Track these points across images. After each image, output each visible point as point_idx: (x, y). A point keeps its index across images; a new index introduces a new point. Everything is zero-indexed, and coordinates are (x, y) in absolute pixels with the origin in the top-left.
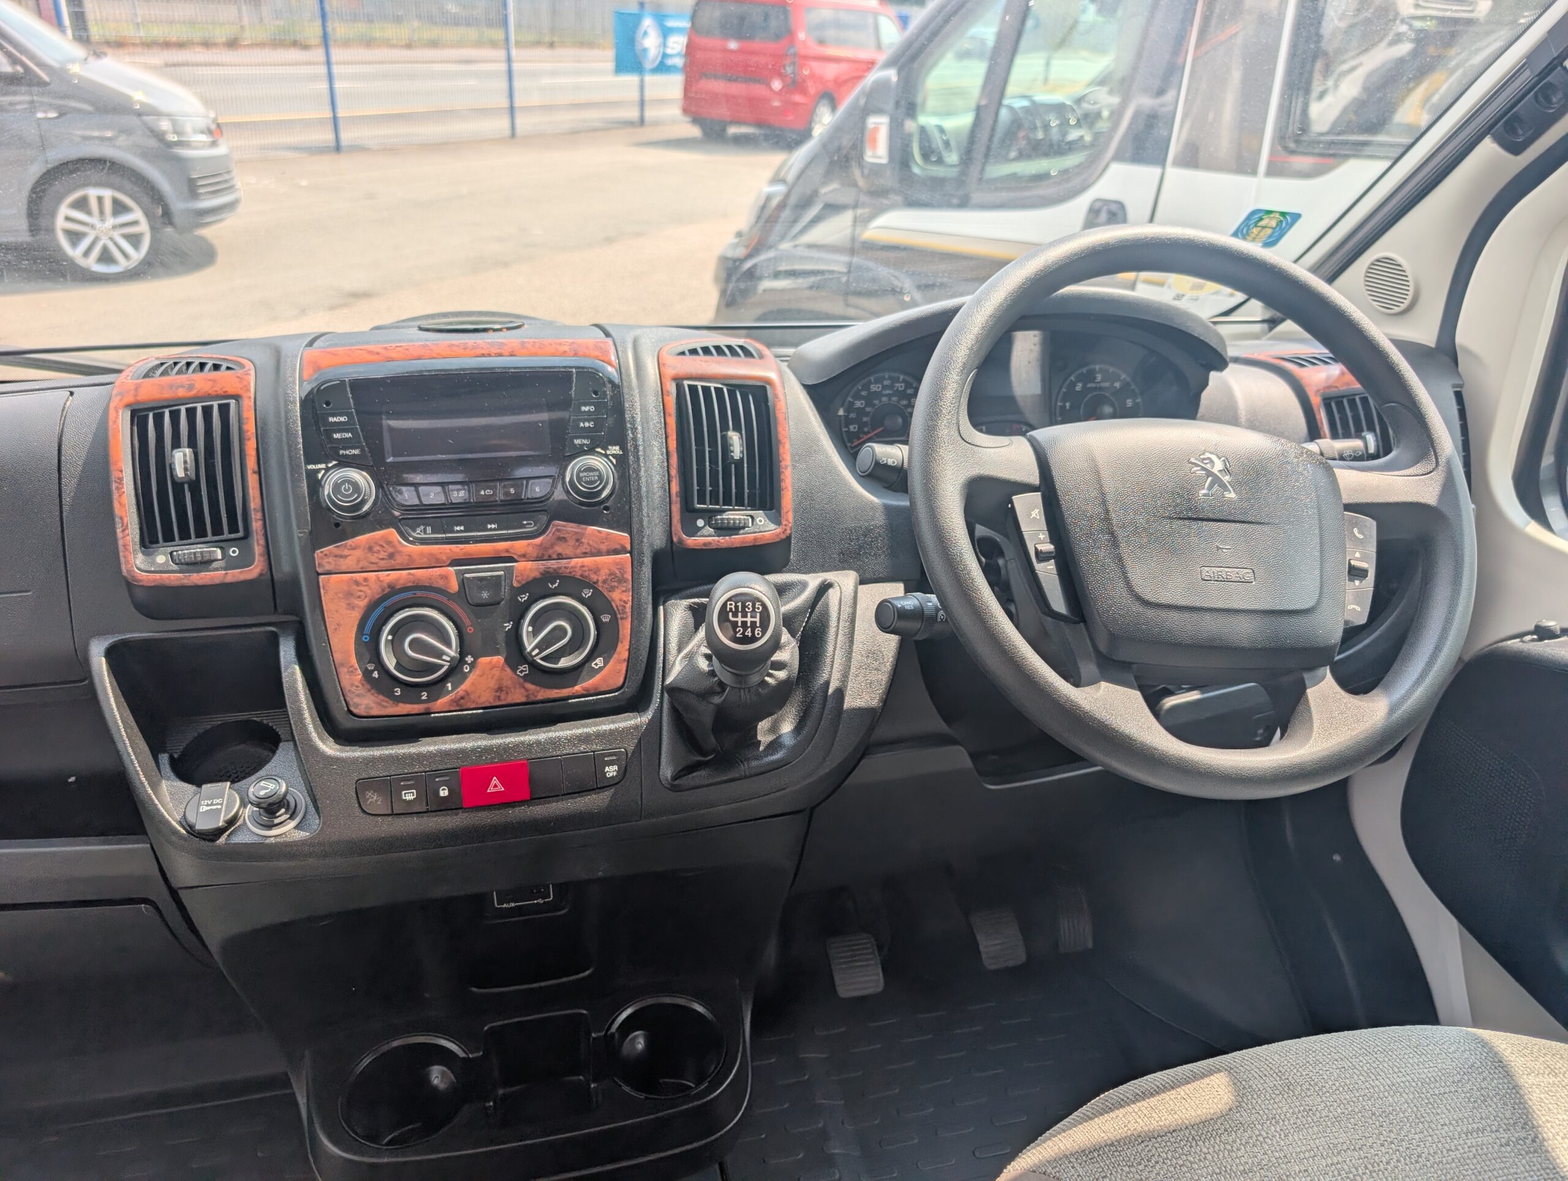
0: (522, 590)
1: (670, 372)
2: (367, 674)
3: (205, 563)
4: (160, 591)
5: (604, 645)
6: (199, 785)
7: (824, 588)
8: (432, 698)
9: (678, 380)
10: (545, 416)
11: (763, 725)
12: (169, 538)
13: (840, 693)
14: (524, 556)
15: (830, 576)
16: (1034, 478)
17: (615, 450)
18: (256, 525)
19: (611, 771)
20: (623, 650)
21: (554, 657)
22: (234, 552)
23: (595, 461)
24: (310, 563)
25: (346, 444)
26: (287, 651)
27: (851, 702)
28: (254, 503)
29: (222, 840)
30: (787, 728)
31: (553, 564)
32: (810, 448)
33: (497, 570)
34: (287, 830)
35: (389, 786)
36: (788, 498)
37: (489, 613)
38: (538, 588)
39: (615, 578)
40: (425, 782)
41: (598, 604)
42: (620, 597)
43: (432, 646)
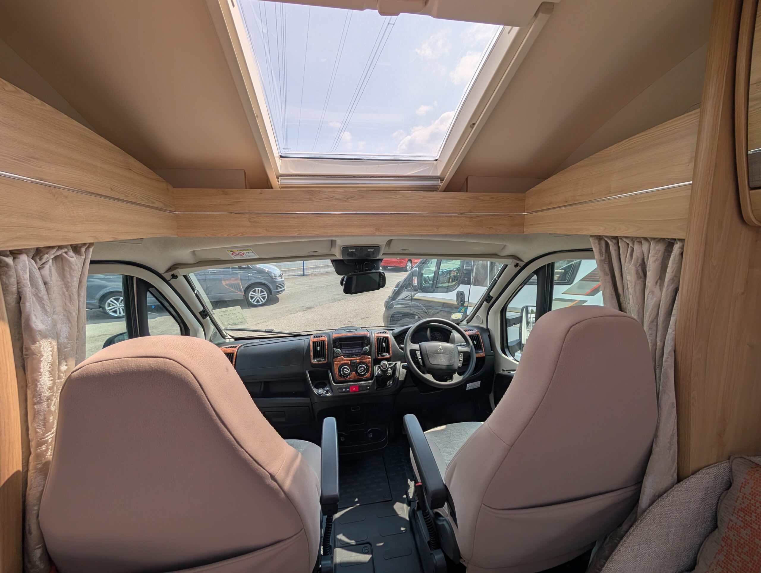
0: (357, 364)
1: (376, 336)
2: (339, 375)
3: (320, 361)
4: (315, 364)
5: (368, 371)
6: (318, 389)
7: (396, 364)
8: (346, 378)
9: (377, 337)
10: (361, 341)
11: (388, 382)
12: (316, 358)
13: (398, 378)
14: (358, 360)
15: (397, 362)
16: (419, 349)
17: (369, 346)
18: (326, 356)
19: (368, 387)
20: (370, 372)
21: (361, 373)
22: (324, 359)
23: (367, 348)
24: (333, 360)
25: (338, 346)
26: (329, 372)
27: (400, 379)
28: (326, 353)
29: (321, 395)
30: (391, 383)
31: (361, 361)
32: (394, 345)
33: (355, 361)
34: (329, 394)
35: (342, 389)
36: (391, 352)
37: (354, 367)
38: (360, 363)
39: (369, 362)
40: (346, 388)
41: (367, 366)
42: (369, 365)
43: (347, 371)
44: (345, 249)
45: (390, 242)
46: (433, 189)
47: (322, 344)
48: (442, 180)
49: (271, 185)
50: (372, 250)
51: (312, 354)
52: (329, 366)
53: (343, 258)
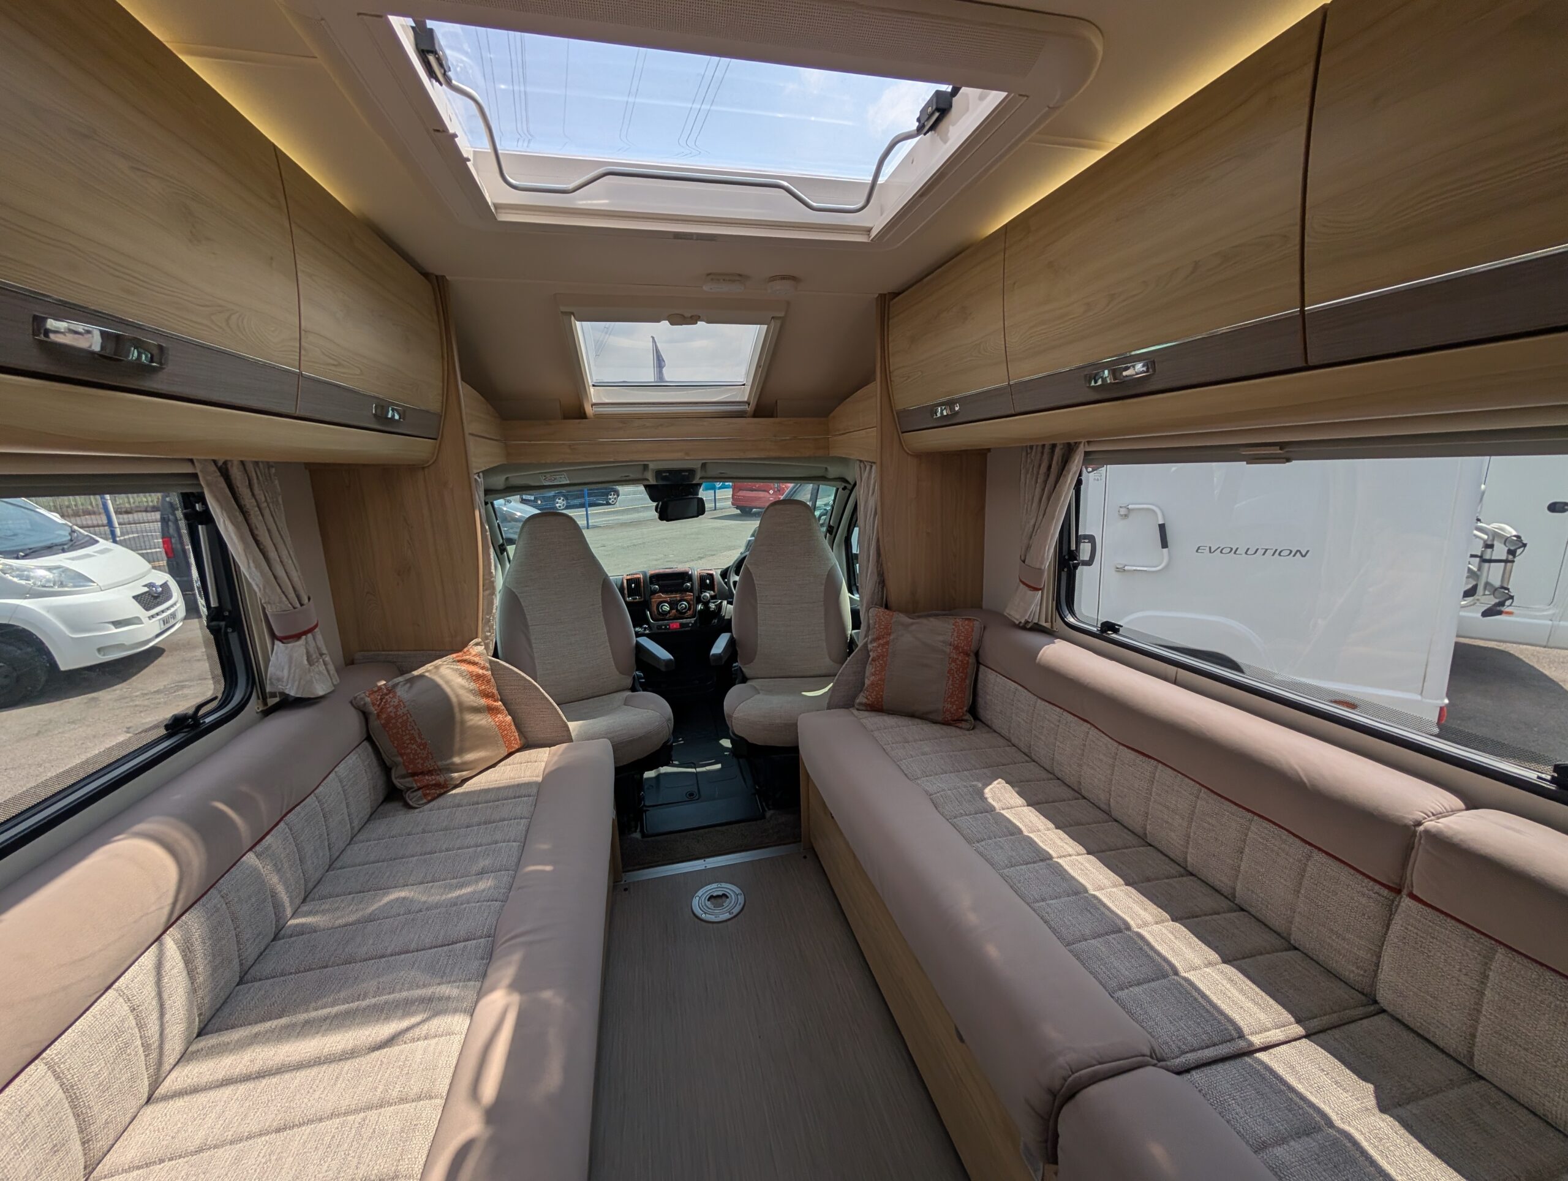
0: (678, 601)
1: (698, 572)
2: (657, 613)
3: (636, 599)
4: (630, 602)
5: (689, 609)
7: (721, 602)
8: (666, 616)
9: (700, 573)
10: (681, 578)
11: (713, 621)
12: (631, 596)
14: (678, 597)
15: (723, 600)
17: (691, 583)
18: (643, 594)
19: (690, 625)
20: (692, 610)
21: (683, 610)
22: (640, 597)
23: (688, 584)
24: (650, 598)
25: (655, 583)
26: (647, 610)
27: (726, 618)
28: (642, 589)
30: (716, 621)
31: (682, 598)
32: (720, 583)
33: (675, 598)
34: (647, 632)
35: (661, 626)
36: (716, 589)
37: (673, 604)
38: (680, 601)
39: (691, 600)
40: (666, 626)
41: (688, 603)
42: (691, 602)
43: (666, 608)
44: (658, 473)
45: (704, 465)
46: (740, 415)
47: (637, 581)
48: (749, 405)
49: (585, 413)
50: (687, 474)
51: (626, 592)
52: (646, 604)
53: (657, 481)
